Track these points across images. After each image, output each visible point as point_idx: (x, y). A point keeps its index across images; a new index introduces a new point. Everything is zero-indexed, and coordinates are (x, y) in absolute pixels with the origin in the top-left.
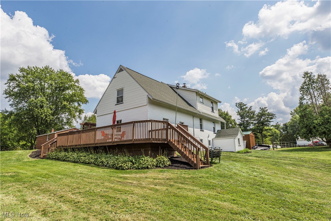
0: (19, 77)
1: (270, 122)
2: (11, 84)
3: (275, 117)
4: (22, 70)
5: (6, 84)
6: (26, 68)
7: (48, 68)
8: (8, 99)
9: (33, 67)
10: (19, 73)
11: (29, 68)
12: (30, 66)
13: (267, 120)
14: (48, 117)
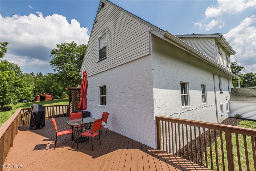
0: (57, 51)
1: (238, 73)
2: (54, 56)
3: (244, 69)
4: (58, 46)
5: (50, 56)
6: (60, 44)
7: (73, 43)
8: (51, 66)
9: (64, 43)
10: (57, 48)
11: (62, 44)
12: (63, 43)
13: (235, 72)
14: (76, 77)
